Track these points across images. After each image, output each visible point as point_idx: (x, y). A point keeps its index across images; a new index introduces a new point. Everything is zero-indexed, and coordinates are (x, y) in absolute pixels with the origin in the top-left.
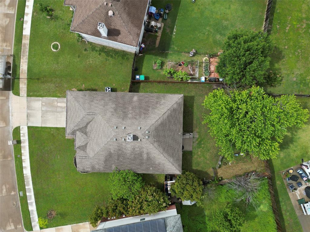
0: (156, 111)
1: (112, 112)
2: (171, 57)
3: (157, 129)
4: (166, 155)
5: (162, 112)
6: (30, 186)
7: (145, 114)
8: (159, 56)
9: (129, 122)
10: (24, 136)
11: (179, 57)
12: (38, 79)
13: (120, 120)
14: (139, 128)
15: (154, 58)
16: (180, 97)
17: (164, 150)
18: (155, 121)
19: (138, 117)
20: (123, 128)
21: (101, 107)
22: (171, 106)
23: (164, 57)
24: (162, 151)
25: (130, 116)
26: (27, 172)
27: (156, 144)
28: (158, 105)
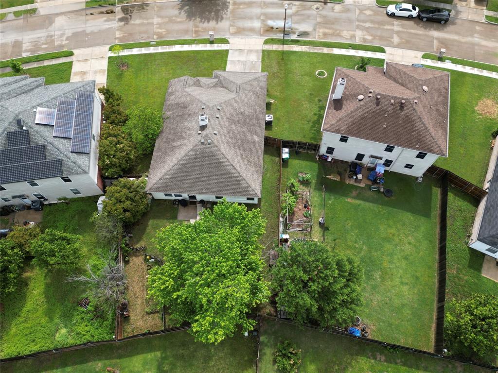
0: (238, 158)
1: (239, 109)
2: (317, 196)
3: (212, 155)
4: (175, 169)
5: (236, 164)
6: (160, 50)
7: (235, 144)
8: (316, 180)
9: (226, 124)
10: (218, 46)
11: (317, 206)
12: (283, 59)
13: (228, 115)
14: (216, 132)
15: (314, 174)
16: (256, 192)
17: (184, 166)
18: (224, 153)
19: (231, 135)
20: (218, 116)
21: (246, 100)
22: (244, 177)
23: (315, 186)
24: (182, 162)
25: (233, 127)
26: (177, 48)
27: (192, 153)
28: (246, 162)
